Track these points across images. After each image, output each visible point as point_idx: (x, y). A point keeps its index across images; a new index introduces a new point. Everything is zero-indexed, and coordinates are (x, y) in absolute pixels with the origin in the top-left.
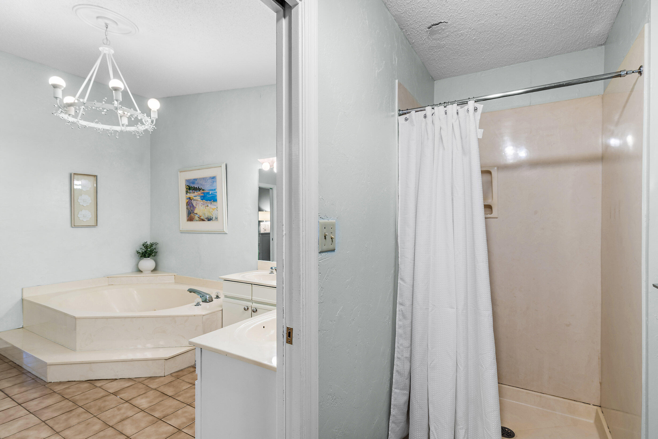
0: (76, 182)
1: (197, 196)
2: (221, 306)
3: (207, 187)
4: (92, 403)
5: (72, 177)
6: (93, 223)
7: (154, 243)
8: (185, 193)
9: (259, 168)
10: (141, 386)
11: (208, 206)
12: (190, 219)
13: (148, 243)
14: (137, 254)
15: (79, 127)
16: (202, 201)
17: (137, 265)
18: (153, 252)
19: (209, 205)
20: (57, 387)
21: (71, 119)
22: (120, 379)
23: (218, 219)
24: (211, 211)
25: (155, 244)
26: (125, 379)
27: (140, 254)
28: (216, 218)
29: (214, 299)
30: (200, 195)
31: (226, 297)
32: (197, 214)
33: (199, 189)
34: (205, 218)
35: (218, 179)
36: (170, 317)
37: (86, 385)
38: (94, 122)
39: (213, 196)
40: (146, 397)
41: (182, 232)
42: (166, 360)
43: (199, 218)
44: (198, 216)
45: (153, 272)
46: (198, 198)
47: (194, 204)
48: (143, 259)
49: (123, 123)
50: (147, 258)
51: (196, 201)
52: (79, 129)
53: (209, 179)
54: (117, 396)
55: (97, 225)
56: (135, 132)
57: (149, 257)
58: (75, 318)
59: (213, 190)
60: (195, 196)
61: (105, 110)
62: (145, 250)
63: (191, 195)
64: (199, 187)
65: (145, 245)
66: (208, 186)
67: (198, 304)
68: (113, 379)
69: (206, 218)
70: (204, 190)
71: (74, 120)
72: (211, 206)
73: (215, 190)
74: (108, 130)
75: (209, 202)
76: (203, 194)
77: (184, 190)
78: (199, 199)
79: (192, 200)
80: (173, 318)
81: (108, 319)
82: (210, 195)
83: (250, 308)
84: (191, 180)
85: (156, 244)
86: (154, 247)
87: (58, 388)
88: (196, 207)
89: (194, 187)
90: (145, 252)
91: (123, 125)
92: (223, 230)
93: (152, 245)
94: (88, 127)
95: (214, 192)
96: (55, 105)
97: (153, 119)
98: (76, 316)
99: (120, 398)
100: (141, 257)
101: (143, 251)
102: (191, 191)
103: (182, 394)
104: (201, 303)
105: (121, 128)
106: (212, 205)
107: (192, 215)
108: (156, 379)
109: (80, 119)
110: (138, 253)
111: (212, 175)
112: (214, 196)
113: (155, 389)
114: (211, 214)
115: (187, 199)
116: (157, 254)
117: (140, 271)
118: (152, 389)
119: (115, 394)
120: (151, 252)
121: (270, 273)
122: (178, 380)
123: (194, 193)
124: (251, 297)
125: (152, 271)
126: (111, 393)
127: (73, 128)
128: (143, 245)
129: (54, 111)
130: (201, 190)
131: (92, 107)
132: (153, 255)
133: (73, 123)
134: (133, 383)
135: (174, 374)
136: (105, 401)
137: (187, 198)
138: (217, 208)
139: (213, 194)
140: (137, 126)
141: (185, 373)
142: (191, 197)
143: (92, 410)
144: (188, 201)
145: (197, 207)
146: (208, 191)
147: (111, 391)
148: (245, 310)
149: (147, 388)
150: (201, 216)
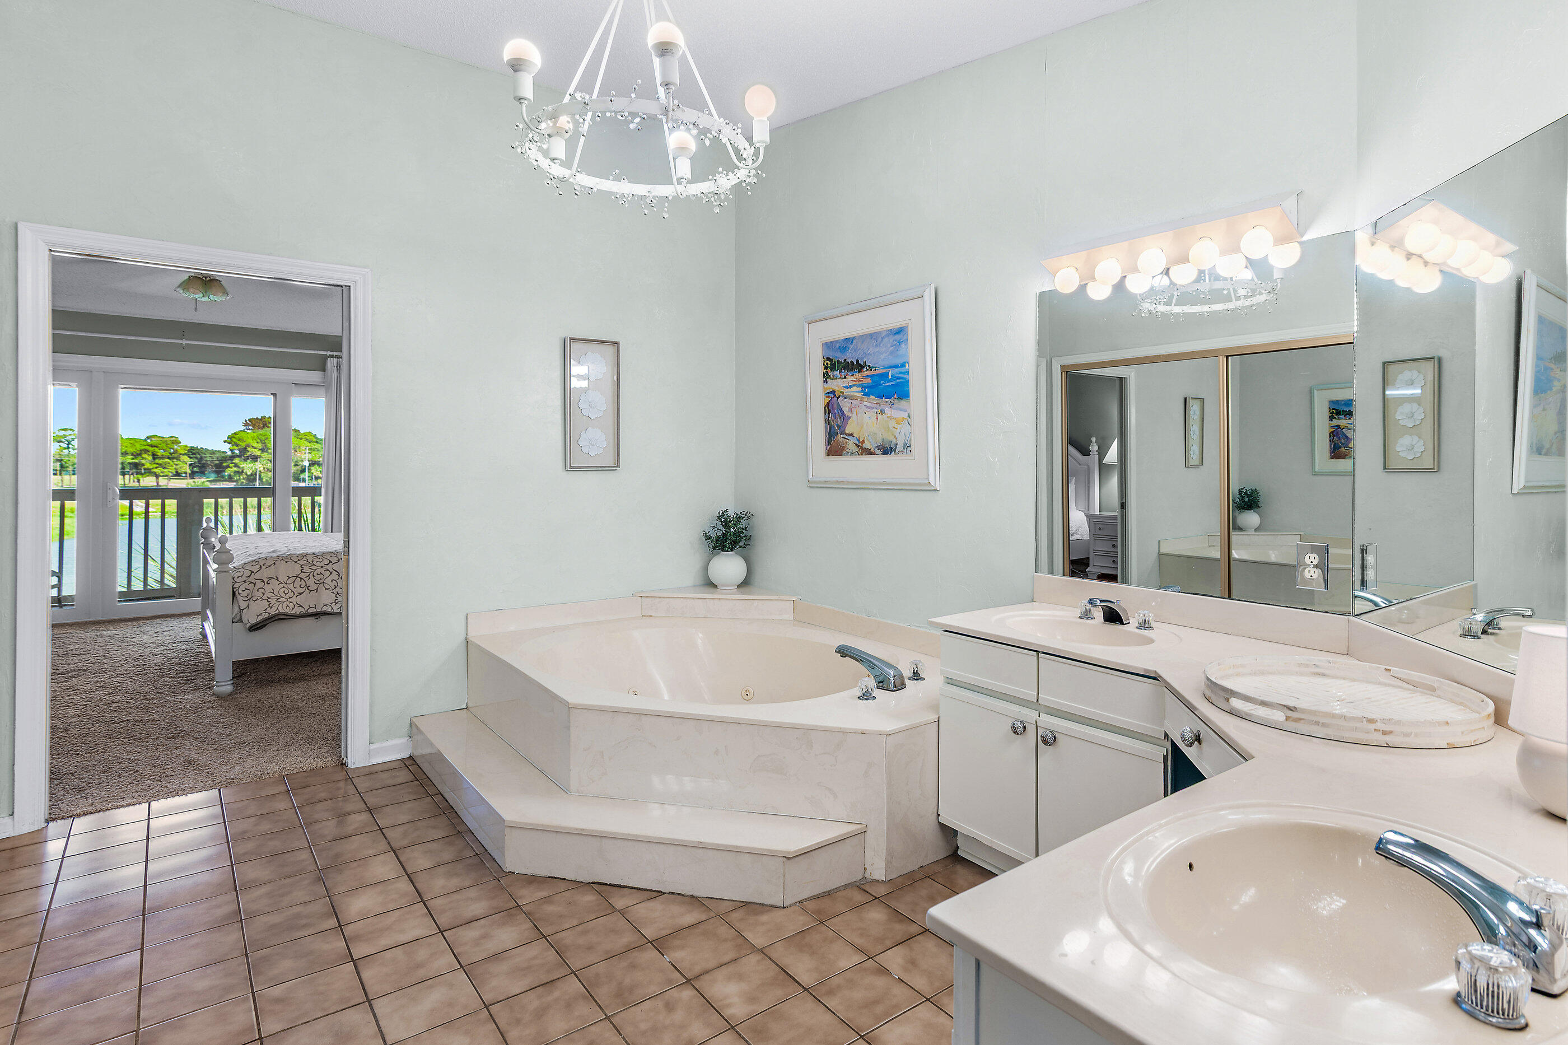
0: (577, 369)
1: (854, 385)
2: (935, 707)
3: (878, 358)
4: (602, 968)
5: (568, 346)
6: (611, 463)
7: (745, 513)
8: (822, 379)
9: (1038, 292)
10: (723, 931)
11: (882, 412)
12: (834, 450)
13: (731, 514)
14: (706, 540)
15: (577, 192)
16: (865, 398)
17: (706, 568)
18: (742, 538)
19: (887, 410)
20: (524, 892)
21: (557, 171)
22: (670, 893)
23: (912, 448)
24: (891, 426)
25: (746, 515)
26: (683, 895)
27: (713, 541)
28: (907, 446)
29: (907, 681)
30: (861, 382)
31: (950, 681)
32: (852, 435)
33: (860, 367)
34: (876, 447)
35: (913, 335)
36: (794, 727)
37: (589, 898)
38: (611, 178)
39: (897, 385)
40: (740, 977)
41: (813, 485)
42: (788, 858)
43: (858, 446)
44: (857, 442)
45: (741, 589)
46: (857, 392)
47: (845, 410)
48: (719, 553)
49: (679, 175)
50: (728, 551)
51: (851, 401)
52: (576, 197)
53: (887, 336)
54: (663, 955)
55: (618, 466)
56: (710, 195)
57: (732, 550)
58: (568, 707)
59: (896, 367)
60: (846, 387)
61: (637, 120)
62: (724, 532)
63: (837, 384)
64: (857, 361)
65: (723, 519)
66: (882, 357)
67: (866, 696)
68: (654, 891)
69: (878, 447)
70: (873, 367)
71: (565, 172)
72: (894, 413)
73: (903, 365)
74: (643, 197)
75: (886, 400)
76: (869, 381)
77: (820, 370)
78: (860, 395)
79: (839, 397)
80: (805, 732)
81: (642, 716)
82: (890, 381)
83: (1031, 730)
84: (837, 341)
85: (749, 516)
86: (741, 525)
87: (528, 896)
88: (849, 418)
89: (845, 360)
90: (723, 537)
91: (679, 181)
92: (928, 479)
93: (738, 519)
94: (596, 190)
95: (901, 373)
96: (518, 124)
97: (758, 145)
98: (572, 699)
99: (672, 964)
100: (714, 548)
101: (720, 533)
102: (837, 373)
103: (839, 987)
104: (877, 692)
105: (675, 188)
106: (896, 409)
107: (840, 438)
108: (762, 913)
109: (579, 170)
110: (707, 537)
111: (895, 324)
112: (901, 382)
113: (762, 952)
114: (893, 435)
115: (827, 397)
116: (751, 542)
117: (711, 585)
118: (754, 949)
119: (659, 944)
120: (736, 538)
121: (1080, 617)
122: (823, 928)
123: (845, 378)
124: (1036, 694)
125: (738, 586)
126: (649, 942)
127: (561, 193)
128: (719, 518)
129: (517, 143)
130: (865, 369)
131: (604, 113)
132: (741, 544)
133: (563, 180)
134: (704, 917)
135: (810, 905)
136: (633, 966)
137: (828, 393)
138: (909, 416)
139: (899, 378)
140: (715, 178)
141: (841, 907)
142: (836, 389)
143: (603, 993)
144: (828, 400)
145: (854, 417)
146: (885, 371)
147: (649, 932)
148: (1015, 733)
149: (740, 941)
150: (863, 442)
